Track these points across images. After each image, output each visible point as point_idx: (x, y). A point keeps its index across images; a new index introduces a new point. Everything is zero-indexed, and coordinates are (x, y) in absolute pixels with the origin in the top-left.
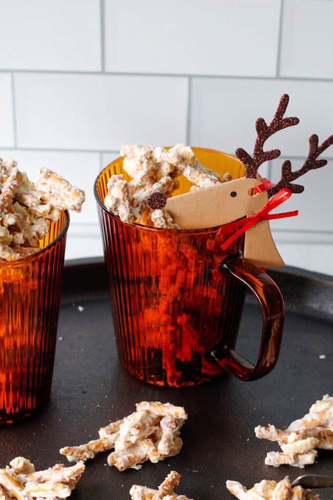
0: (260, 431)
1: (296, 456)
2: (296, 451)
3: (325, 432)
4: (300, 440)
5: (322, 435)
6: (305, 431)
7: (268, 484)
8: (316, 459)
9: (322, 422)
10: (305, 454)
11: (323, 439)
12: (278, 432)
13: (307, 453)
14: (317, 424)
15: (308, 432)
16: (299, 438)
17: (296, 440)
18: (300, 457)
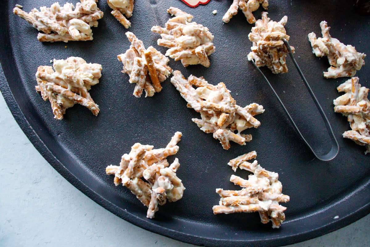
0: (323, 24)
1: (316, 46)
2: (319, 45)
3: (337, 57)
4: (324, 44)
5: (335, 55)
6: (331, 45)
7: (282, 29)
8: (320, 57)
9: (341, 53)
10: (319, 50)
11: (333, 57)
12: (326, 33)
13: (320, 51)
14: (339, 51)
15: (331, 47)
16: (325, 42)
17: (323, 42)
18: (317, 49)
